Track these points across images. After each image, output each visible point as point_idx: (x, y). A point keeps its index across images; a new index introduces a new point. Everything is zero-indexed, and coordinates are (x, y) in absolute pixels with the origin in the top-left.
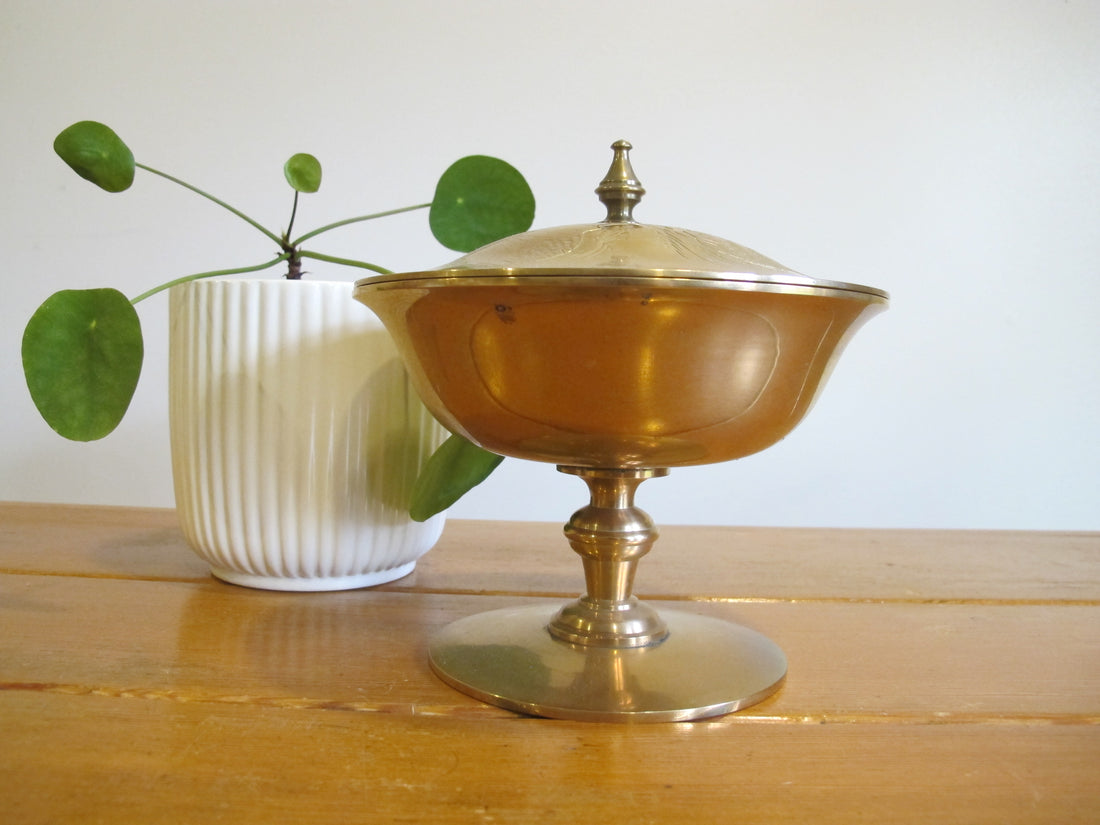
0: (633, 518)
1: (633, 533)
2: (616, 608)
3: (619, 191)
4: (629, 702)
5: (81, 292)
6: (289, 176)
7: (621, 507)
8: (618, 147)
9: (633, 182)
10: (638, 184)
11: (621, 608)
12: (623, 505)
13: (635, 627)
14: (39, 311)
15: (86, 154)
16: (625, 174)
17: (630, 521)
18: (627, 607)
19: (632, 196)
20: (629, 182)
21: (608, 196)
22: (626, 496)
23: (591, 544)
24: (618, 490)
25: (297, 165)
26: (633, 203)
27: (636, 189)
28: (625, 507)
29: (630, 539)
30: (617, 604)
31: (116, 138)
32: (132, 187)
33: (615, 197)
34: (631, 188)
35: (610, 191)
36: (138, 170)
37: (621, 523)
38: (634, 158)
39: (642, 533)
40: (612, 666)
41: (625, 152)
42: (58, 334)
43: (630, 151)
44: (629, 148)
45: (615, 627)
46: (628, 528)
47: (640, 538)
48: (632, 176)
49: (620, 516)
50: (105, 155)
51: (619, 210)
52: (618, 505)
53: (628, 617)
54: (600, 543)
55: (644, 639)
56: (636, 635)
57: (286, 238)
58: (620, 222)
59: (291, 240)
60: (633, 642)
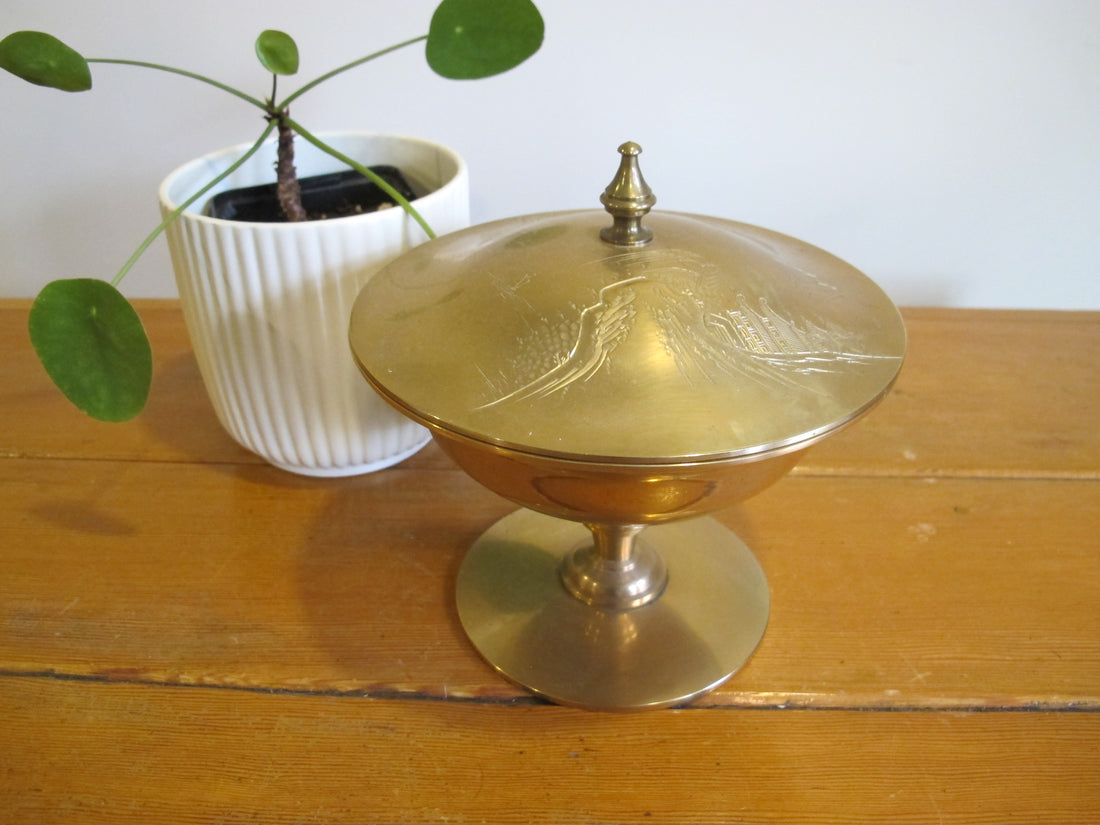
6: (262, 56)
9: (642, 198)
13: (640, 586)
15: (32, 66)
16: (633, 191)
19: (641, 213)
20: (637, 198)
25: (268, 43)
26: (640, 219)
27: (645, 206)
34: (639, 208)
35: (616, 210)
36: (90, 64)
41: (633, 157)
50: (52, 64)
51: (627, 226)
53: (633, 577)
55: (647, 598)
56: (639, 596)
57: (271, 103)
58: (628, 245)
59: (277, 103)
60: (636, 603)
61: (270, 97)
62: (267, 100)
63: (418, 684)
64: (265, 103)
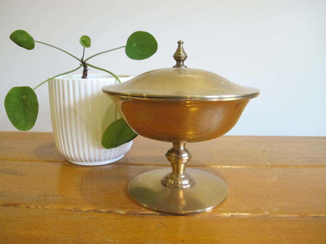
0: (185, 152)
1: (185, 157)
2: (180, 177)
3: (180, 57)
4: (184, 202)
5: (20, 87)
6: (81, 42)
7: (181, 149)
8: (179, 43)
9: (184, 54)
10: (186, 54)
11: (182, 177)
12: (182, 148)
13: (186, 182)
14: (8, 93)
15: (20, 40)
16: (181, 52)
17: (184, 153)
18: (183, 176)
19: (183, 59)
20: (183, 54)
21: (176, 59)
22: (183, 147)
23: (173, 160)
24: (180, 145)
25: (83, 39)
26: (184, 60)
27: (184, 56)
28: (183, 149)
29: (184, 158)
30: (180, 176)
31: (28, 34)
32: (34, 49)
33: (179, 58)
34: (183, 56)
35: (177, 57)
36: (35, 42)
37: (182, 154)
38: (184, 46)
39: (188, 156)
40: (179, 193)
41: (181, 45)
42: (15, 100)
43: (183, 44)
44: (182, 43)
45: (180, 182)
46: (183, 155)
47: (187, 158)
48: (184, 52)
49: (181, 151)
50: (25, 40)
51: (180, 63)
52: (181, 148)
54: (175, 160)
55: (188, 186)
56: (186, 185)
57: (82, 59)
58: (180, 67)
59: (84, 60)
60: (185, 187)
61: (82, 58)
62: (81, 59)
63: (108, 209)
64: (81, 60)
